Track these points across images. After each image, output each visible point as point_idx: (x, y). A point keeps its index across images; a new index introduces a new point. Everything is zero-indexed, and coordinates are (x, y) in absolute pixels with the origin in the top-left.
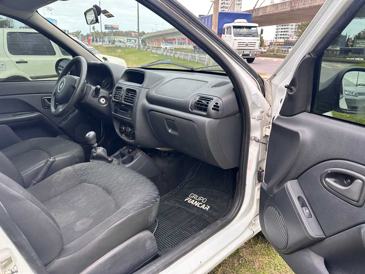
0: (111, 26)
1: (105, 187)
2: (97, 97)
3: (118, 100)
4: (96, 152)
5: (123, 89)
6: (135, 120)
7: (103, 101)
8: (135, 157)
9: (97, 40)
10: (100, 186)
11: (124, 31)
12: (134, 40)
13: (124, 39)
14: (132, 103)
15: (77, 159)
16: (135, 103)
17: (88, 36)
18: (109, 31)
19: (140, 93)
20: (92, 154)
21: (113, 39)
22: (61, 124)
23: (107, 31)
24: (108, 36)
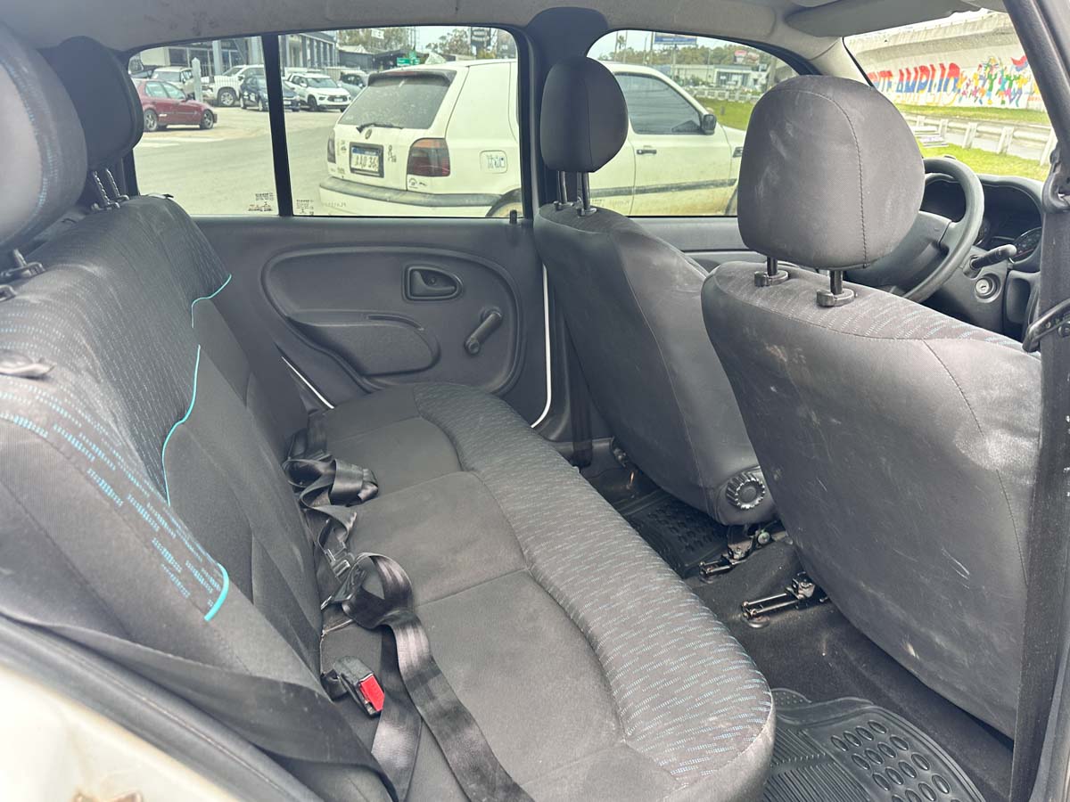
2: (975, 276)
7: (982, 287)
12: (741, 74)
13: (709, 73)
18: (666, 47)
21: (676, 74)
24: (661, 64)
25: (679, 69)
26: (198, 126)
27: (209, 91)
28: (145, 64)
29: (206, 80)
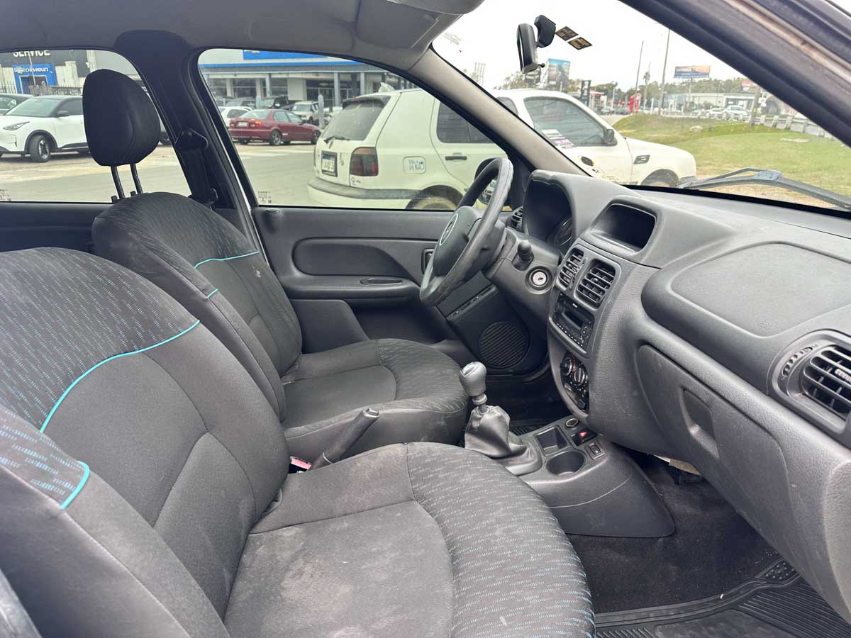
0: (692, 69)
1: (453, 544)
2: (526, 269)
3: (566, 286)
4: (480, 419)
5: (583, 258)
6: (595, 358)
7: (539, 279)
8: (587, 459)
9: (650, 104)
10: (445, 532)
11: (724, 80)
12: (746, 100)
13: (719, 99)
14: (597, 306)
15: (440, 420)
16: (604, 306)
17: (631, 93)
18: (685, 80)
19: (624, 279)
20: (471, 422)
21: (691, 100)
22: (454, 315)
23: (678, 81)
24: (680, 93)
25: (694, 97)
26: (310, 142)
27: (329, 117)
28: (289, 99)
29: (327, 109)
